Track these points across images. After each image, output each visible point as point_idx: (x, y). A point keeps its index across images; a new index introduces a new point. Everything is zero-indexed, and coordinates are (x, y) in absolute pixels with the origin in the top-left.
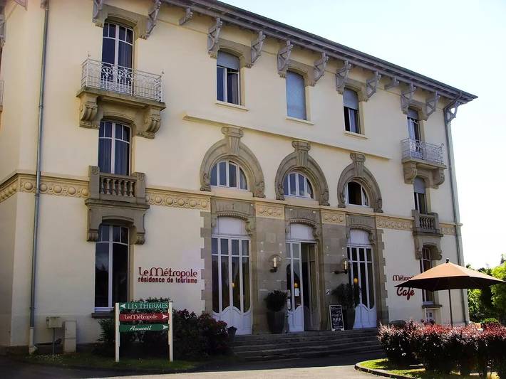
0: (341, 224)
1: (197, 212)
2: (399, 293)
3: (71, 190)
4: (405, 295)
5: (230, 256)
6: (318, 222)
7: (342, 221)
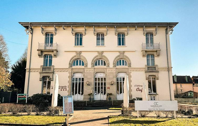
0: (114, 72)
1: (68, 72)
2: (137, 90)
3: (37, 71)
4: (140, 91)
5: (78, 82)
6: (106, 72)
7: (114, 71)
